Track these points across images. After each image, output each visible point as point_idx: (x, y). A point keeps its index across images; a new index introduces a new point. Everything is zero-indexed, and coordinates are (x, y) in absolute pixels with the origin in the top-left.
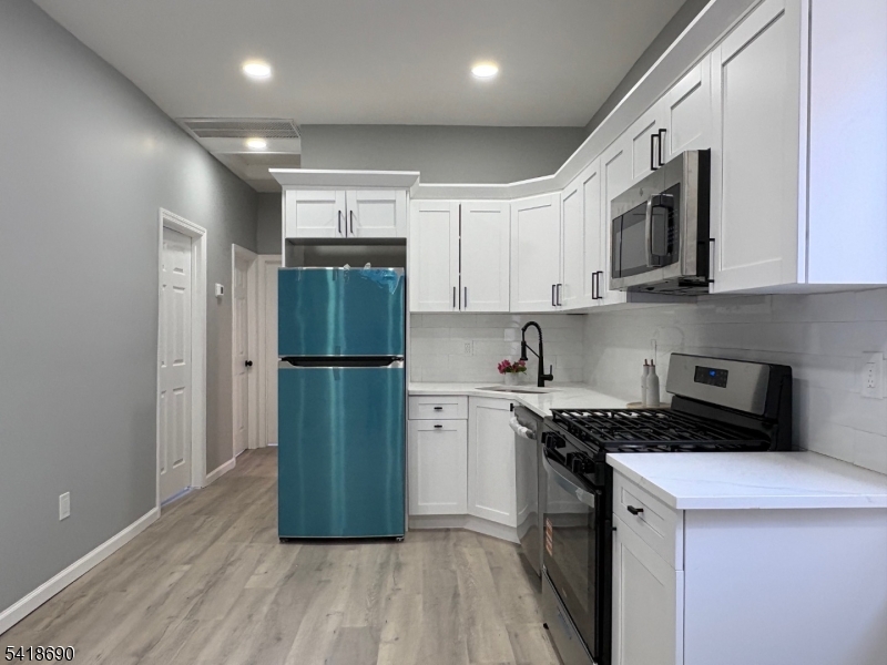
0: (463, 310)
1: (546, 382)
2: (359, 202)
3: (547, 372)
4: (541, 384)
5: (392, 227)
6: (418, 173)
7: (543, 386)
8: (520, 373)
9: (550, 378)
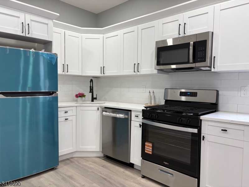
0: (66, 73)
1: (94, 100)
2: (31, 20)
3: (95, 96)
4: (92, 101)
5: (47, 35)
6: (58, 15)
7: (93, 101)
8: (83, 98)
9: (96, 99)
